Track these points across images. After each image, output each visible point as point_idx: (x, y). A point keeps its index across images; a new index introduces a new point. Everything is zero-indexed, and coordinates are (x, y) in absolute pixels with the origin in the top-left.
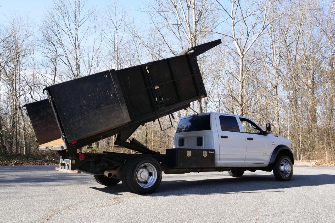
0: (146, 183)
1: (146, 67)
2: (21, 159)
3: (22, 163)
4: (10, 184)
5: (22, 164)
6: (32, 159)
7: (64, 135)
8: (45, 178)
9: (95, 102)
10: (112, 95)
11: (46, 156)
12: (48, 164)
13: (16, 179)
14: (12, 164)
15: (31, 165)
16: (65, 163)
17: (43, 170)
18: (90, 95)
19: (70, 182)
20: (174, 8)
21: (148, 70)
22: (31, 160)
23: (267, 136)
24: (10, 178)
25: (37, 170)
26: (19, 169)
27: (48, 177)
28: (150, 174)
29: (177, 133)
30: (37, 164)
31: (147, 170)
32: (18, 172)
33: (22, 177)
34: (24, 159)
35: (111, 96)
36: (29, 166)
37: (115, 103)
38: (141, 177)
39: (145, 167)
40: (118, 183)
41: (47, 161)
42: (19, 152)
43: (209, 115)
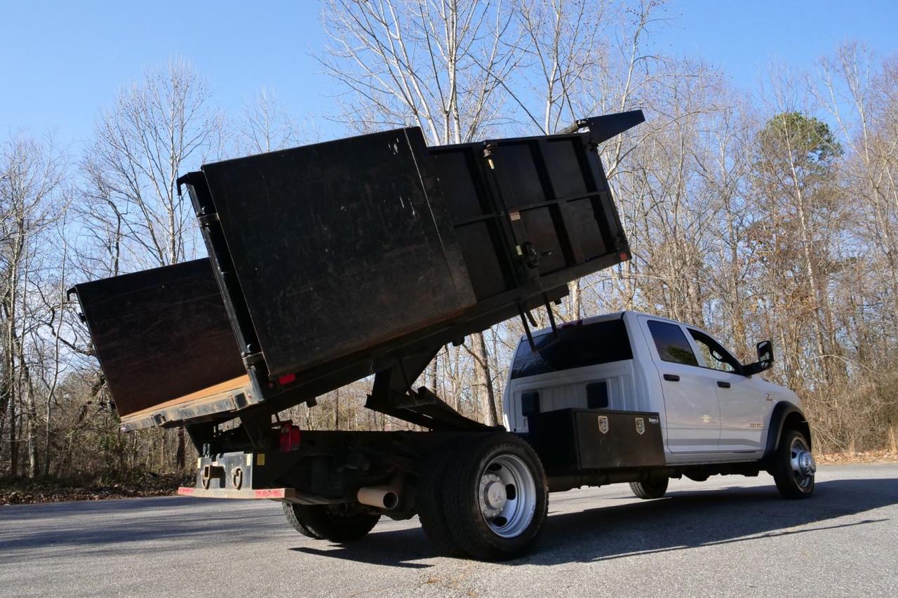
0: (500, 521)
1: (485, 151)
2: (28, 487)
3: (30, 496)
4: (11, 553)
5: (30, 499)
6: (57, 485)
7: (255, 349)
8: (117, 529)
9: (361, 232)
10: (414, 213)
11: (95, 477)
12: (101, 498)
13: (25, 537)
14: (4, 499)
15: (57, 503)
16: (224, 466)
17: (95, 511)
18: (343, 208)
19: (205, 537)
20: (413, 115)
21: (490, 161)
22: (54, 488)
23: (750, 378)
24: (7, 535)
25: (78, 512)
26: (26, 512)
27: (126, 526)
28: (511, 492)
29: (513, 380)
30: (73, 498)
31: (501, 478)
32: (24, 518)
33: (43, 531)
34: (36, 486)
35: (412, 217)
36: (52, 504)
37: (426, 238)
38: (487, 503)
39: (495, 469)
40: (370, 532)
41: (98, 490)
42: (19, 473)
43: (619, 317)
